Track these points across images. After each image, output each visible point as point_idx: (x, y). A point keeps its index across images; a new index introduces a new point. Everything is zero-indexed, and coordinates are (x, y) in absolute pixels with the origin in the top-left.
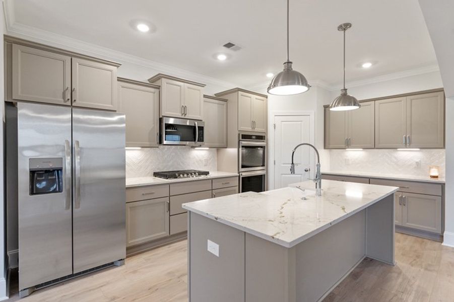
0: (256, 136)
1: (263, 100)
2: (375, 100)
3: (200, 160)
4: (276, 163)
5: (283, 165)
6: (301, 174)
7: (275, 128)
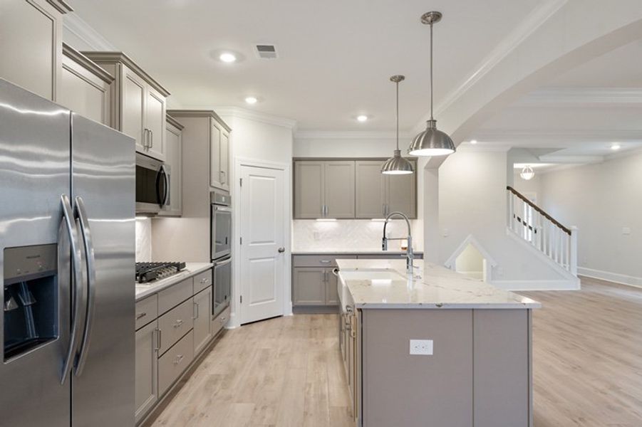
2: (355, 159)
4: (242, 242)
5: (251, 245)
6: (274, 257)
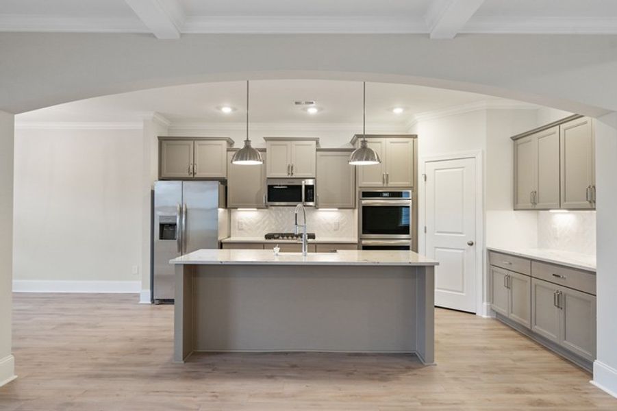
0: (390, 193)
1: (407, 142)
3: (328, 223)
7: (425, 180)
